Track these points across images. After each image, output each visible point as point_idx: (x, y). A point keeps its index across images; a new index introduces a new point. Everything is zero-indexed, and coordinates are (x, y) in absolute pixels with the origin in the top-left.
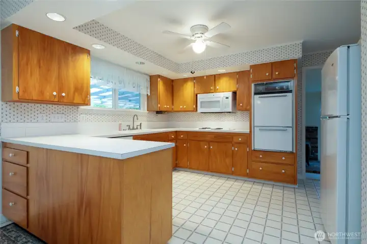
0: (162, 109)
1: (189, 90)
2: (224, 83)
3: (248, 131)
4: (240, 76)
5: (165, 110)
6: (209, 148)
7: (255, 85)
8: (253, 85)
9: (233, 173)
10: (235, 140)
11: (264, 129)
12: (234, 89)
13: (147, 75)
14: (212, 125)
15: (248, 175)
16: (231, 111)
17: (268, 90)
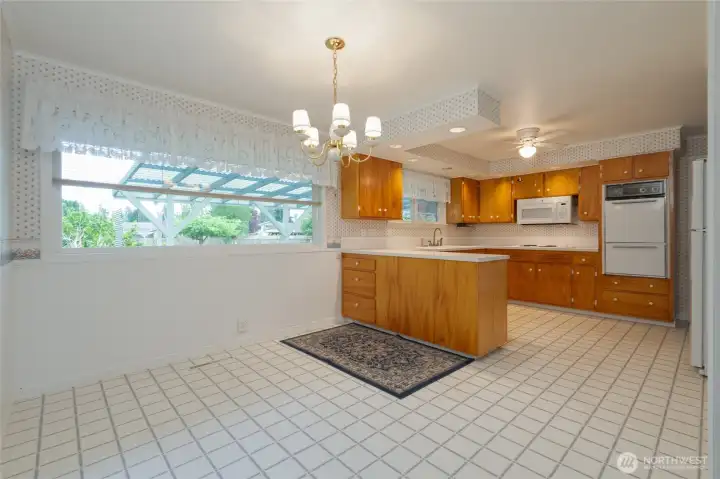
0: (467, 221)
1: (504, 193)
2: (558, 184)
3: (596, 249)
4: (584, 174)
5: (471, 221)
6: (536, 271)
7: (607, 187)
8: (604, 187)
9: (573, 306)
10: (576, 260)
11: (619, 246)
12: (573, 192)
13: (445, 178)
14: (541, 241)
15: (596, 309)
16: (569, 221)
17: (627, 193)
